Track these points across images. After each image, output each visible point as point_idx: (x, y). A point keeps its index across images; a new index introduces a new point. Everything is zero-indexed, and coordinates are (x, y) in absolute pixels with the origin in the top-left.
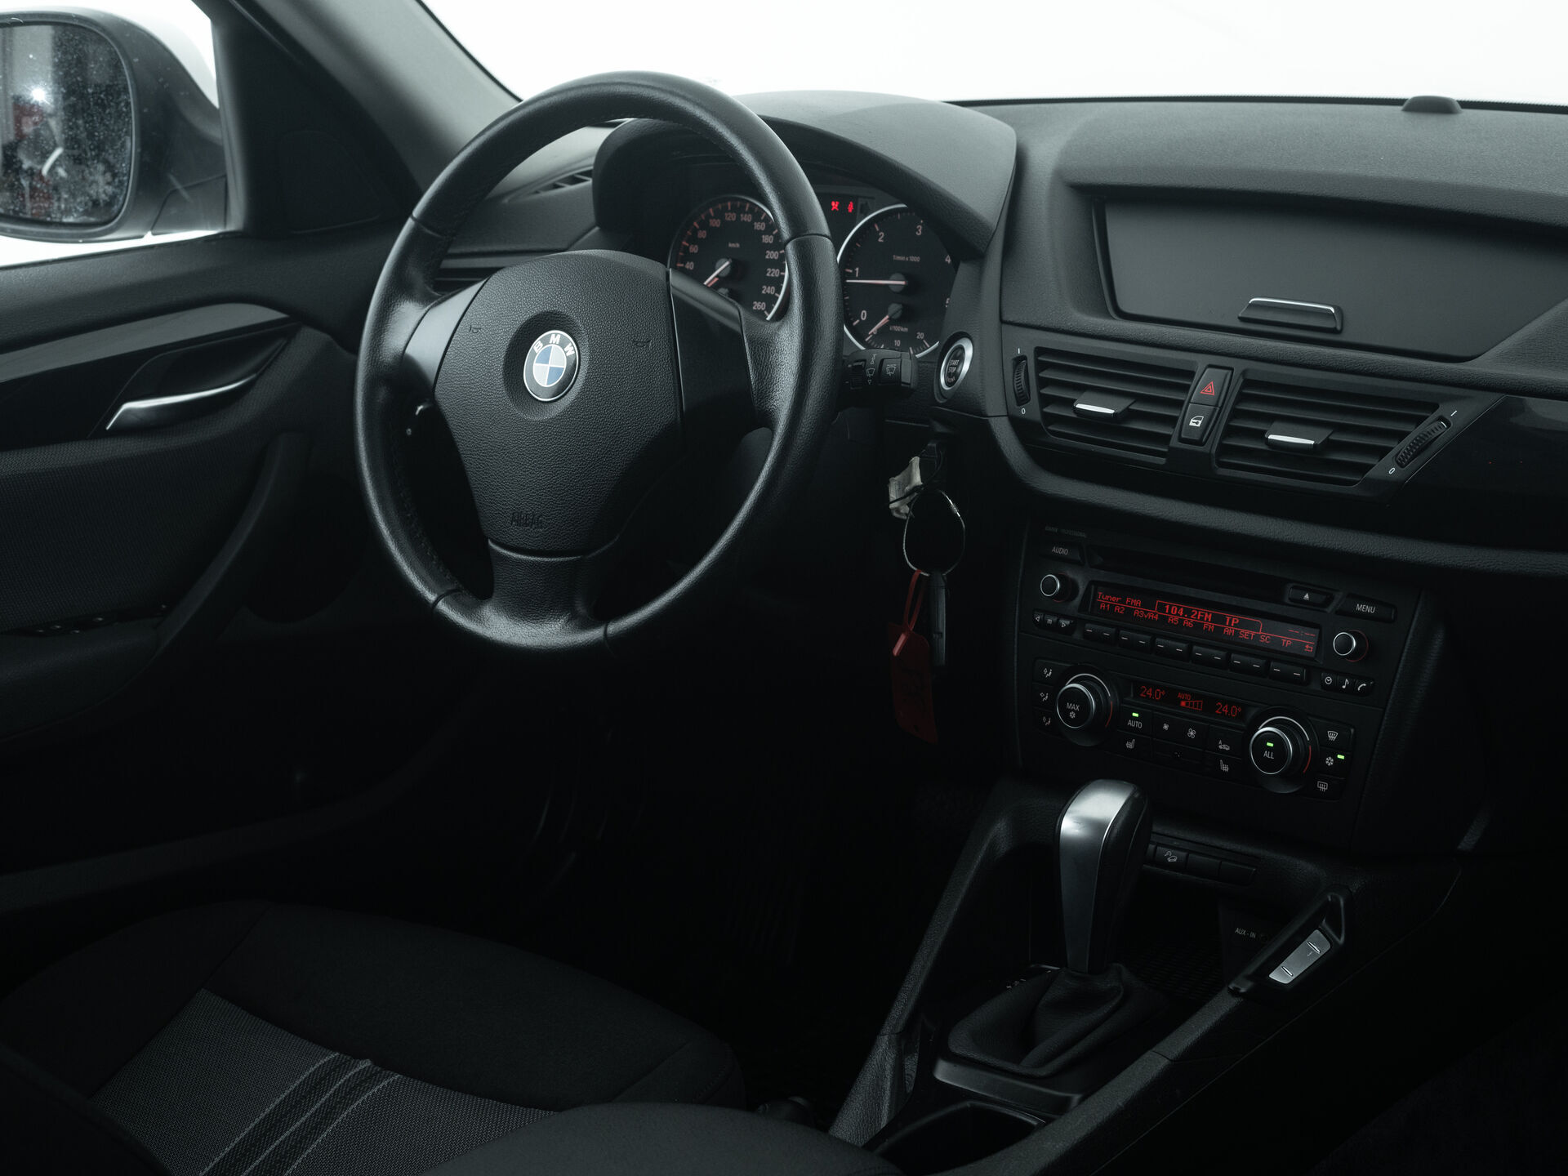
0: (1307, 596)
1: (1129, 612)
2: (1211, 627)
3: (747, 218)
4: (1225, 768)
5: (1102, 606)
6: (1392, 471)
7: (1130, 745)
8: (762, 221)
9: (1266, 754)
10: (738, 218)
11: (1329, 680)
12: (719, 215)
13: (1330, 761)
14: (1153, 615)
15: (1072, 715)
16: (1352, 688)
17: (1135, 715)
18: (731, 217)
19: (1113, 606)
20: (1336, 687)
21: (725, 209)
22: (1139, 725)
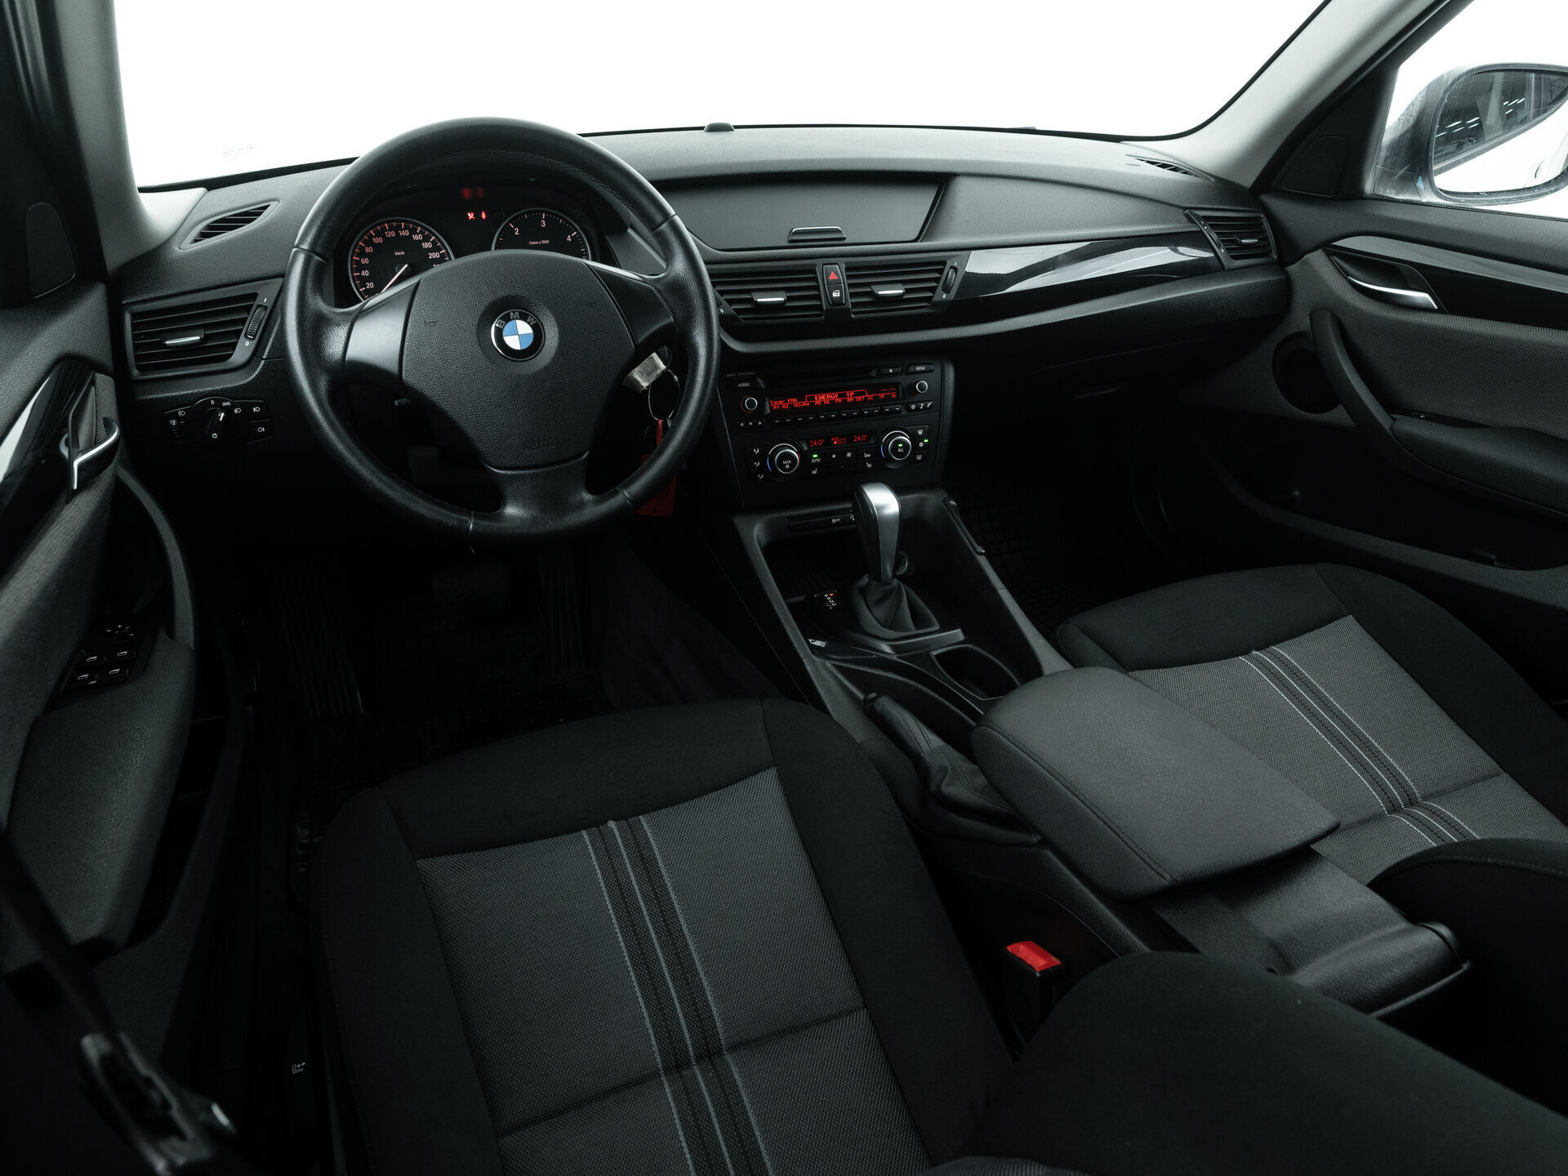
0: (891, 371)
1: (791, 406)
2: (840, 400)
3: (405, 233)
4: (869, 466)
5: (775, 407)
6: (944, 296)
7: (814, 472)
8: (418, 234)
9: (899, 450)
10: (397, 234)
11: (913, 407)
12: (380, 234)
13: (921, 445)
14: (806, 404)
15: (788, 466)
16: (925, 407)
17: (815, 456)
18: (392, 234)
19: (781, 406)
20: (918, 409)
21: (384, 229)
22: (819, 460)
